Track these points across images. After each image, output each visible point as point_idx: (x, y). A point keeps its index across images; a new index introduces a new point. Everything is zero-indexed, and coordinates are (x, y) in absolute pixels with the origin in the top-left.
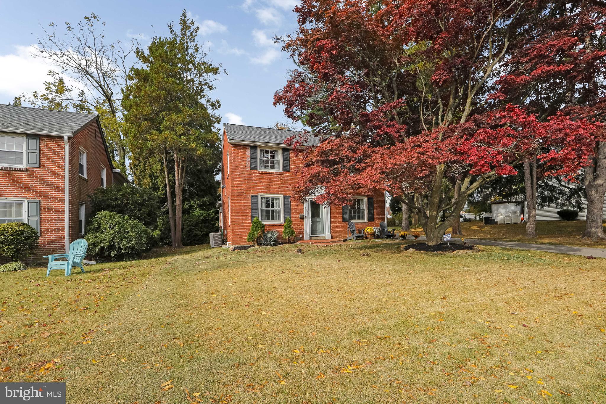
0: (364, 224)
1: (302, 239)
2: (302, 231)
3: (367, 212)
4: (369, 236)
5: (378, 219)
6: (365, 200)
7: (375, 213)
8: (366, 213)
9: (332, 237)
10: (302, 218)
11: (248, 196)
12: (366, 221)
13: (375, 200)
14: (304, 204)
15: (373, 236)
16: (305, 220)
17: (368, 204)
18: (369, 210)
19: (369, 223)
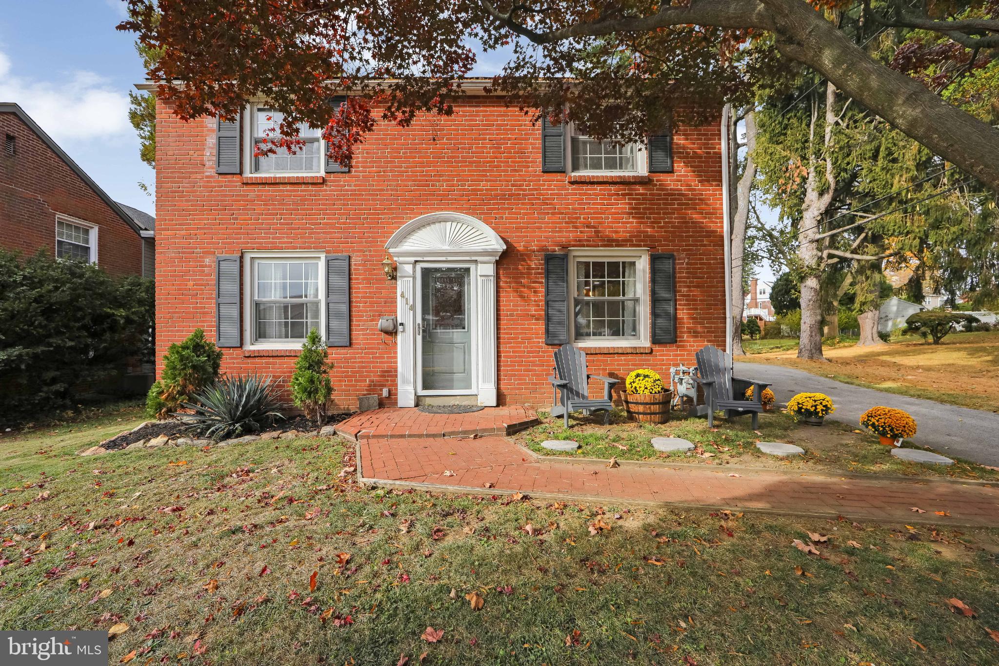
0: (635, 352)
1: (387, 402)
2: (390, 375)
3: (648, 310)
4: (641, 408)
5: (695, 334)
6: (643, 264)
7: (683, 314)
8: (644, 311)
9: (501, 400)
10: (392, 333)
11: (207, 261)
12: (644, 341)
13: (682, 262)
14: (399, 282)
15: (656, 408)
16: (399, 337)
17: (653, 281)
18: (655, 300)
19: (656, 348)
